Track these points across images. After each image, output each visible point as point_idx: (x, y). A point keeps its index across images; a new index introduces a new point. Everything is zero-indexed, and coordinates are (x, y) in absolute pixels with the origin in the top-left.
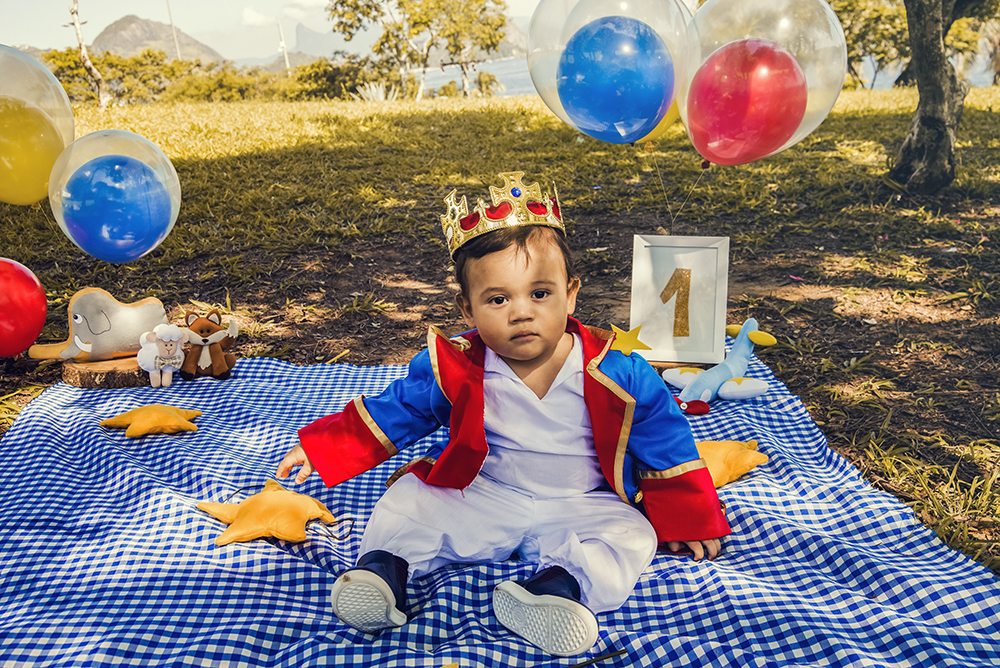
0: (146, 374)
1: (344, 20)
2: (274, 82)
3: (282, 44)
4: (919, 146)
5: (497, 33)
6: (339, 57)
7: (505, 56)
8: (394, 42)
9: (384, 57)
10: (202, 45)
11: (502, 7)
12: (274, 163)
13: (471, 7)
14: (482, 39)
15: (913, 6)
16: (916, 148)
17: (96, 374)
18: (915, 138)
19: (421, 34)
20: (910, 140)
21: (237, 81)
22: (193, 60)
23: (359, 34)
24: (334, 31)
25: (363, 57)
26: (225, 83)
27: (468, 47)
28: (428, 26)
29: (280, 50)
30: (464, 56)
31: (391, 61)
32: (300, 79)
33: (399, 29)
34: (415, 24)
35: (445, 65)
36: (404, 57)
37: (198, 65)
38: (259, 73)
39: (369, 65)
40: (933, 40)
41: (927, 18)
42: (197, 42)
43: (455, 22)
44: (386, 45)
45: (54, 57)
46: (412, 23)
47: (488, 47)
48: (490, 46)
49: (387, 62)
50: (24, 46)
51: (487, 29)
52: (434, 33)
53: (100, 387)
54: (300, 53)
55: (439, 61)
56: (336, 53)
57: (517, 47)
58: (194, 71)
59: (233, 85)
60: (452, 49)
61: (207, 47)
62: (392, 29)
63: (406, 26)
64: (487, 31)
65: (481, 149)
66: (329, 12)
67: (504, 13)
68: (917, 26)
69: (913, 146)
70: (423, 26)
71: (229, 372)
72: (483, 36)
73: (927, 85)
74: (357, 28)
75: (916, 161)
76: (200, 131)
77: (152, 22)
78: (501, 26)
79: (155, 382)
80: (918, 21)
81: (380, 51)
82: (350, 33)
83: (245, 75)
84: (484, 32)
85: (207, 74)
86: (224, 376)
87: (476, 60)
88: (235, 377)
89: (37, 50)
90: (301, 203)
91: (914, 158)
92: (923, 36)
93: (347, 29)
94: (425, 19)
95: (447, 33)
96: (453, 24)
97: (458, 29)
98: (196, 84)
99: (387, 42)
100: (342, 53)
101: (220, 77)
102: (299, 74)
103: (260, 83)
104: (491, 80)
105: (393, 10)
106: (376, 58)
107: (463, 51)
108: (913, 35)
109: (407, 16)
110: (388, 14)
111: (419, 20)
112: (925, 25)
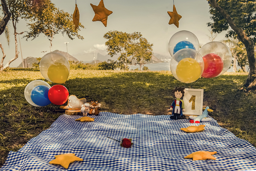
0: (82, 113)
1: (111, 52)
2: (92, 67)
3: (94, 58)
4: (250, 79)
5: (149, 56)
6: (109, 61)
7: (151, 63)
8: (124, 58)
9: (121, 61)
10: (74, 58)
11: (151, 50)
12: (99, 81)
13: (143, 50)
14: (146, 58)
15: (248, 48)
16: (250, 80)
17: (72, 112)
18: (249, 77)
19: (130, 56)
20: (248, 78)
21: (83, 66)
22: (72, 61)
23: (114, 56)
24: (108, 54)
25: (115, 61)
26: (80, 66)
27: (142, 60)
28: (132, 54)
29: (94, 59)
30: (141, 62)
31: (122, 62)
32: (99, 66)
33: (125, 54)
34: (129, 53)
35: (136, 64)
36: (126, 61)
37: (74, 62)
38: (89, 64)
39: (117, 63)
40: (252, 56)
41: (251, 51)
42: (73, 57)
43: (139, 53)
44: (121, 58)
45: (39, 59)
46: (128, 53)
47: (147, 60)
48: (148, 60)
49: (121, 62)
50: (31, 57)
51: (147, 55)
52: (134, 56)
53: (73, 115)
54: (98, 60)
55: (134, 63)
56: (108, 60)
57: (154, 61)
58: (72, 63)
59: (82, 67)
60: (138, 60)
61: (75, 58)
62: (123, 54)
63: (127, 54)
64: (147, 56)
65: (147, 80)
66: (108, 50)
67: (152, 51)
68: (249, 53)
69: (249, 79)
70: (131, 54)
71: (98, 114)
72: (146, 57)
73: (252, 66)
74: (114, 54)
75: (250, 83)
76: (80, 74)
77: (62, 52)
78: (151, 55)
79: (84, 115)
80: (249, 52)
81: (120, 60)
82: (112, 55)
83: (85, 65)
84: (146, 56)
85: (76, 64)
86: (97, 115)
87: (144, 63)
88: (100, 115)
89: (33, 58)
90: (107, 88)
91: (249, 82)
92: (250, 55)
93: (112, 54)
94: (132, 52)
95: (137, 56)
96: (139, 54)
97: (140, 55)
98: (73, 66)
99: (122, 57)
100: (110, 60)
101: (79, 65)
102: (99, 65)
103: (89, 67)
104: (147, 69)
105: (123, 50)
106: (118, 61)
107: (140, 61)
108: (248, 55)
109: (127, 51)
110: (122, 50)
111: (130, 52)
112: (251, 52)
